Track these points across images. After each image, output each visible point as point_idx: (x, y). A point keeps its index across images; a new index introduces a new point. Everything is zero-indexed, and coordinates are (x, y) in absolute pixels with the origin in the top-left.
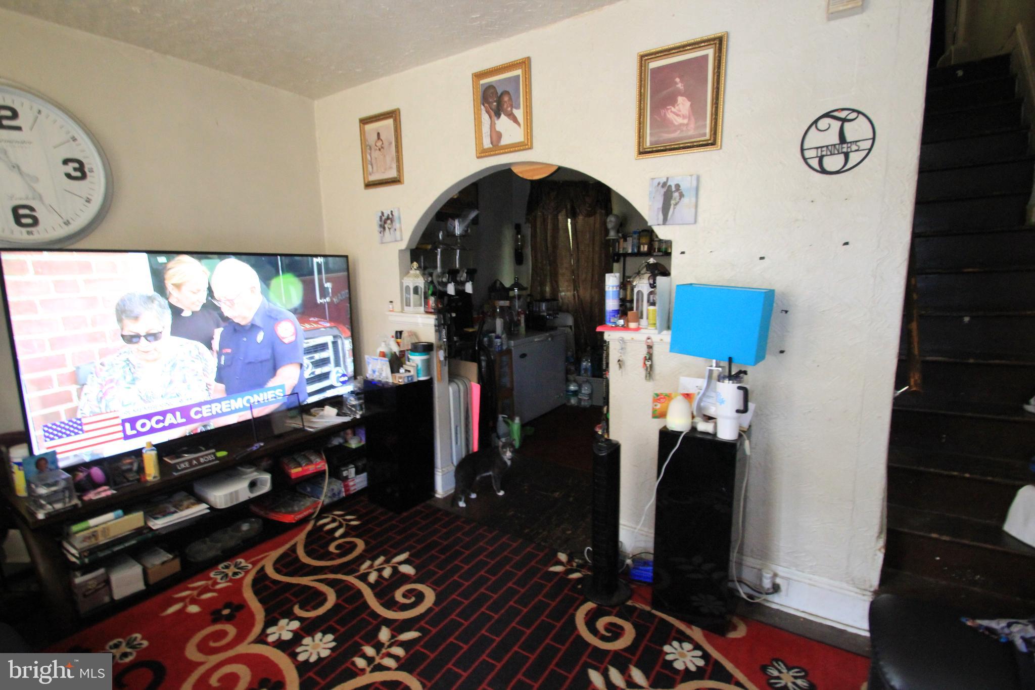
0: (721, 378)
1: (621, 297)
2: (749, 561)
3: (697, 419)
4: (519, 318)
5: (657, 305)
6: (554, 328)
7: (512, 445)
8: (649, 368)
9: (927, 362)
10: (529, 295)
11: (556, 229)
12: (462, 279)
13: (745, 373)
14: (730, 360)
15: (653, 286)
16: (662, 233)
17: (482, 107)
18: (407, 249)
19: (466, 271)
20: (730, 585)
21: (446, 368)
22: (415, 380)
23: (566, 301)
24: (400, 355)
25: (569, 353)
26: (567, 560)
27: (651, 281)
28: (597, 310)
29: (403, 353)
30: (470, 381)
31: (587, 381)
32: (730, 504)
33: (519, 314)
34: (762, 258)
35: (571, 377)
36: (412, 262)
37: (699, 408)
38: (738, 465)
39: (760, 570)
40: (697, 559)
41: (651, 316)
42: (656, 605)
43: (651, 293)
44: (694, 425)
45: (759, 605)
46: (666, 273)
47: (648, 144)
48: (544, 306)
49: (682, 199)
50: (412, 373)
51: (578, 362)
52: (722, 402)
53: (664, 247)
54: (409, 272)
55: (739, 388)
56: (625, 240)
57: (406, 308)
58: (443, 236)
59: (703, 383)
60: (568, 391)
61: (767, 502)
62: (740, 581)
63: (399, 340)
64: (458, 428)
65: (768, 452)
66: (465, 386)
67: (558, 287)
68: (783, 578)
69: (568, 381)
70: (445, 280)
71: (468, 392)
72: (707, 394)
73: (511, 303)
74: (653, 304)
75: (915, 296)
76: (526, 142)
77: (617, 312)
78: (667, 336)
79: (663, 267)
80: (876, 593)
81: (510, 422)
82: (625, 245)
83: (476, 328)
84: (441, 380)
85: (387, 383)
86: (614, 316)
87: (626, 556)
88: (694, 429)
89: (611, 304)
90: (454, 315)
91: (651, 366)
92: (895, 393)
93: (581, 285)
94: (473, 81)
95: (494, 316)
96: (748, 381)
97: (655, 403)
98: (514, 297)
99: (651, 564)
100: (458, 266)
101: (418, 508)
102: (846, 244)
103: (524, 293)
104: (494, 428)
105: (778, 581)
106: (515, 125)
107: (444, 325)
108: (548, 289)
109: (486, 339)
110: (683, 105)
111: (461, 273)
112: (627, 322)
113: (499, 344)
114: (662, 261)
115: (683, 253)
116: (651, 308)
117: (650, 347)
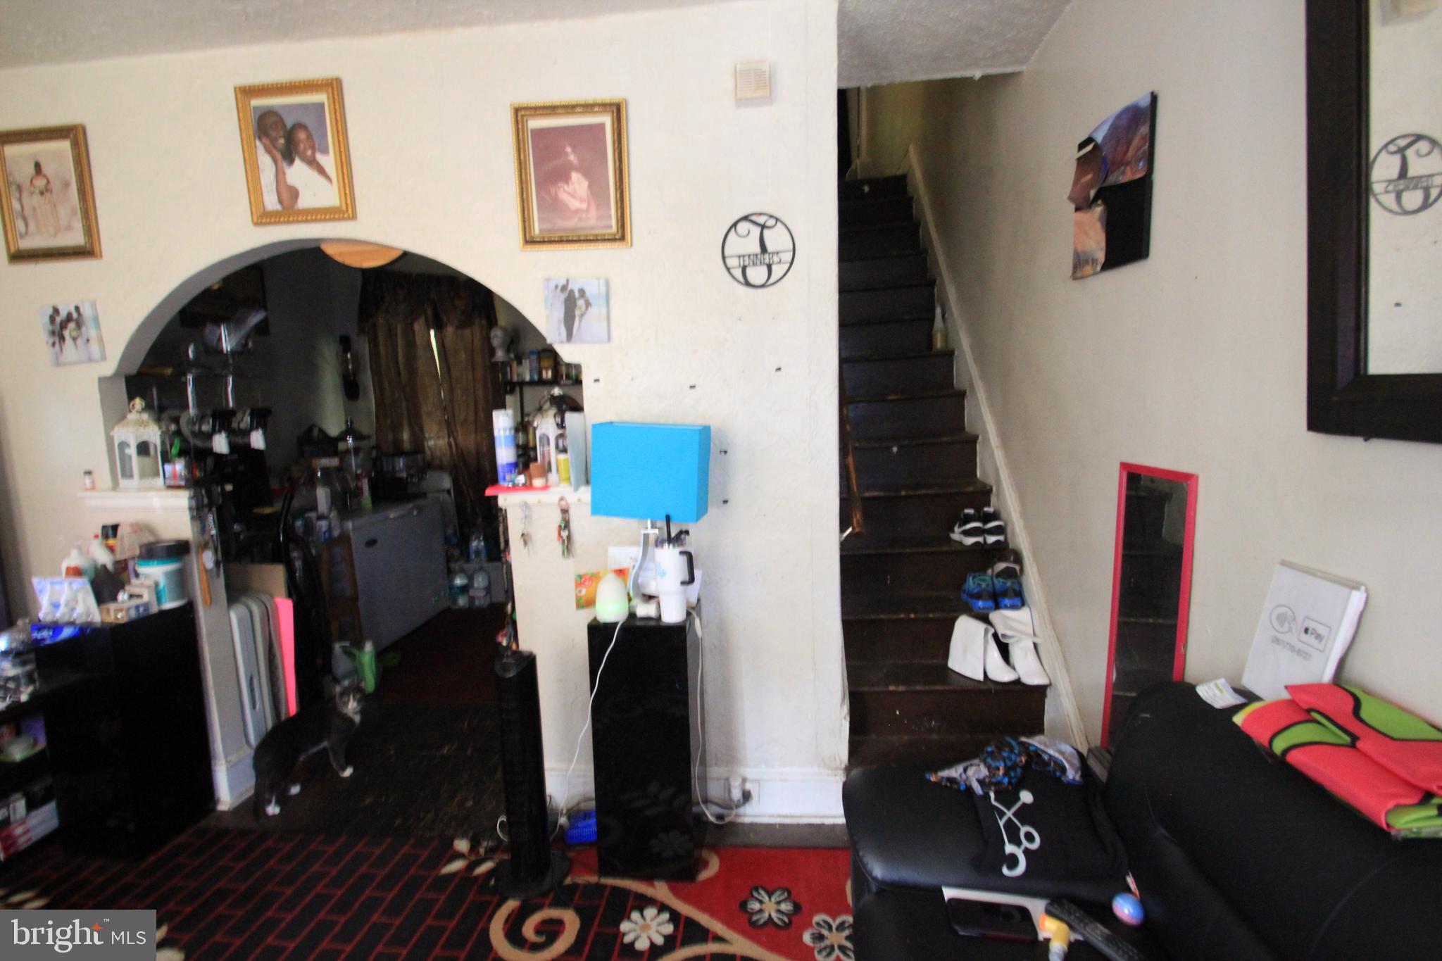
0: (659, 543)
1: (521, 443)
2: (715, 771)
3: (634, 602)
4: (360, 484)
5: (569, 452)
6: (422, 495)
7: (357, 689)
8: (566, 542)
9: (869, 499)
10: (373, 447)
11: (411, 345)
12: (243, 426)
13: (687, 532)
14: (668, 519)
15: (561, 425)
16: (568, 353)
17: (258, 143)
18: (116, 374)
19: (248, 412)
20: (695, 809)
21: (221, 581)
22: (154, 609)
23: (438, 453)
24: (115, 569)
25: (450, 531)
26: (469, 846)
27: (559, 420)
28: (487, 464)
29: (122, 566)
30: (272, 596)
31: (481, 569)
32: (685, 704)
33: (358, 477)
34: (692, 387)
35: (454, 566)
36: (131, 397)
37: (637, 586)
38: (690, 653)
39: (727, 779)
40: (653, 788)
41: (562, 468)
42: (605, 870)
43: (562, 436)
44: (632, 610)
45: (732, 824)
46: (578, 408)
47: (537, 231)
48: (401, 463)
49: (589, 308)
50: (146, 598)
51: (464, 541)
52: (663, 574)
53: (574, 372)
54: (124, 417)
55: (681, 553)
56: (520, 363)
57: (123, 483)
58: (196, 352)
59: (637, 551)
60: (452, 587)
61: (727, 691)
62: (706, 801)
63: (111, 542)
64: (255, 681)
65: (722, 629)
66: (263, 606)
67: (422, 430)
68: (753, 781)
69: (450, 573)
70: (206, 428)
71: (269, 617)
72: (644, 566)
73: (341, 461)
74: (564, 450)
75: (848, 427)
76: (344, 207)
77: (515, 465)
78: (585, 493)
79: (573, 400)
80: (848, 770)
81: (355, 651)
82: (520, 369)
83: (278, 506)
84: (210, 602)
85: (89, 624)
86: (511, 472)
87: (557, 814)
88: (632, 615)
89: (505, 454)
90: (229, 488)
91: (569, 537)
92: (840, 537)
93: (459, 428)
94: (236, 99)
95: (312, 482)
96: (691, 544)
97: (578, 589)
98: (347, 451)
99: (594, 814)
100: (231, 404)
101: (183, 838)
102: (779, 369)
103: (364, 444)
104: (327, 668)
105: (748, 786)
106: (322, 180)
107: (210, 506)
108: (406, 436)
109: (299, 523)
110: (578, 184)
111: (239, 416)
112: (530, 478)
113: (324, 529)
114: (572, 392)
115: (597, 380)
116: (562, 457)
117: (565, 511)
